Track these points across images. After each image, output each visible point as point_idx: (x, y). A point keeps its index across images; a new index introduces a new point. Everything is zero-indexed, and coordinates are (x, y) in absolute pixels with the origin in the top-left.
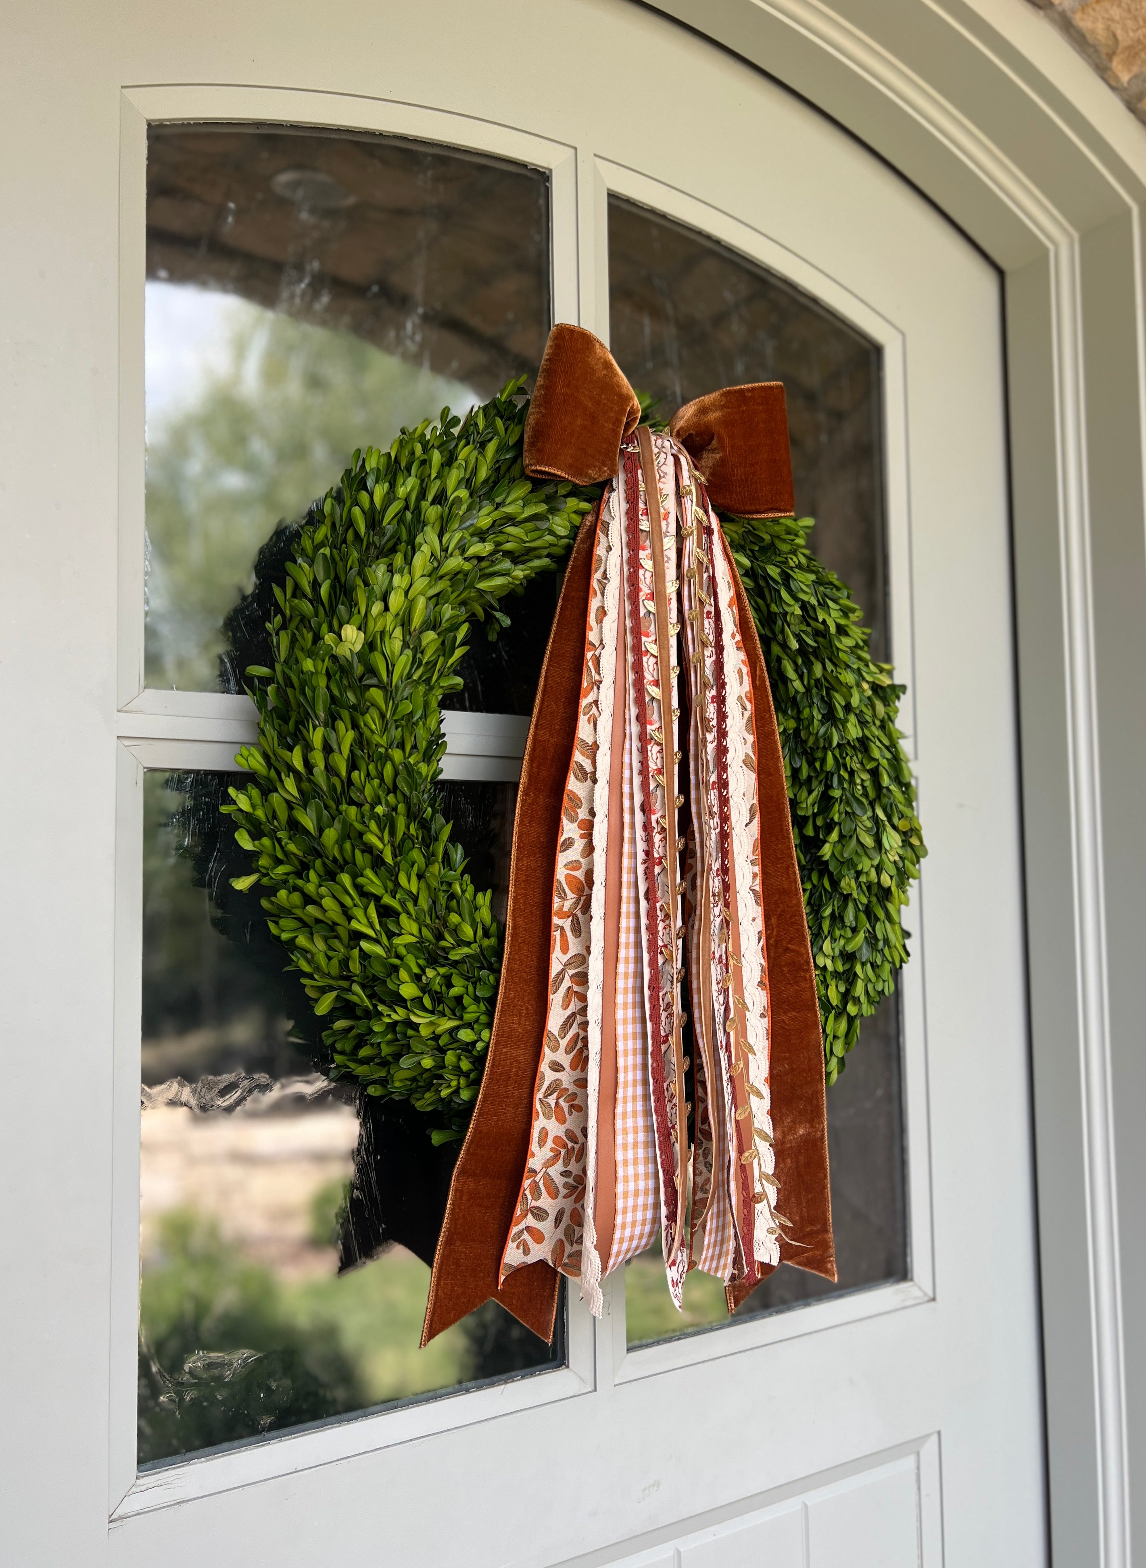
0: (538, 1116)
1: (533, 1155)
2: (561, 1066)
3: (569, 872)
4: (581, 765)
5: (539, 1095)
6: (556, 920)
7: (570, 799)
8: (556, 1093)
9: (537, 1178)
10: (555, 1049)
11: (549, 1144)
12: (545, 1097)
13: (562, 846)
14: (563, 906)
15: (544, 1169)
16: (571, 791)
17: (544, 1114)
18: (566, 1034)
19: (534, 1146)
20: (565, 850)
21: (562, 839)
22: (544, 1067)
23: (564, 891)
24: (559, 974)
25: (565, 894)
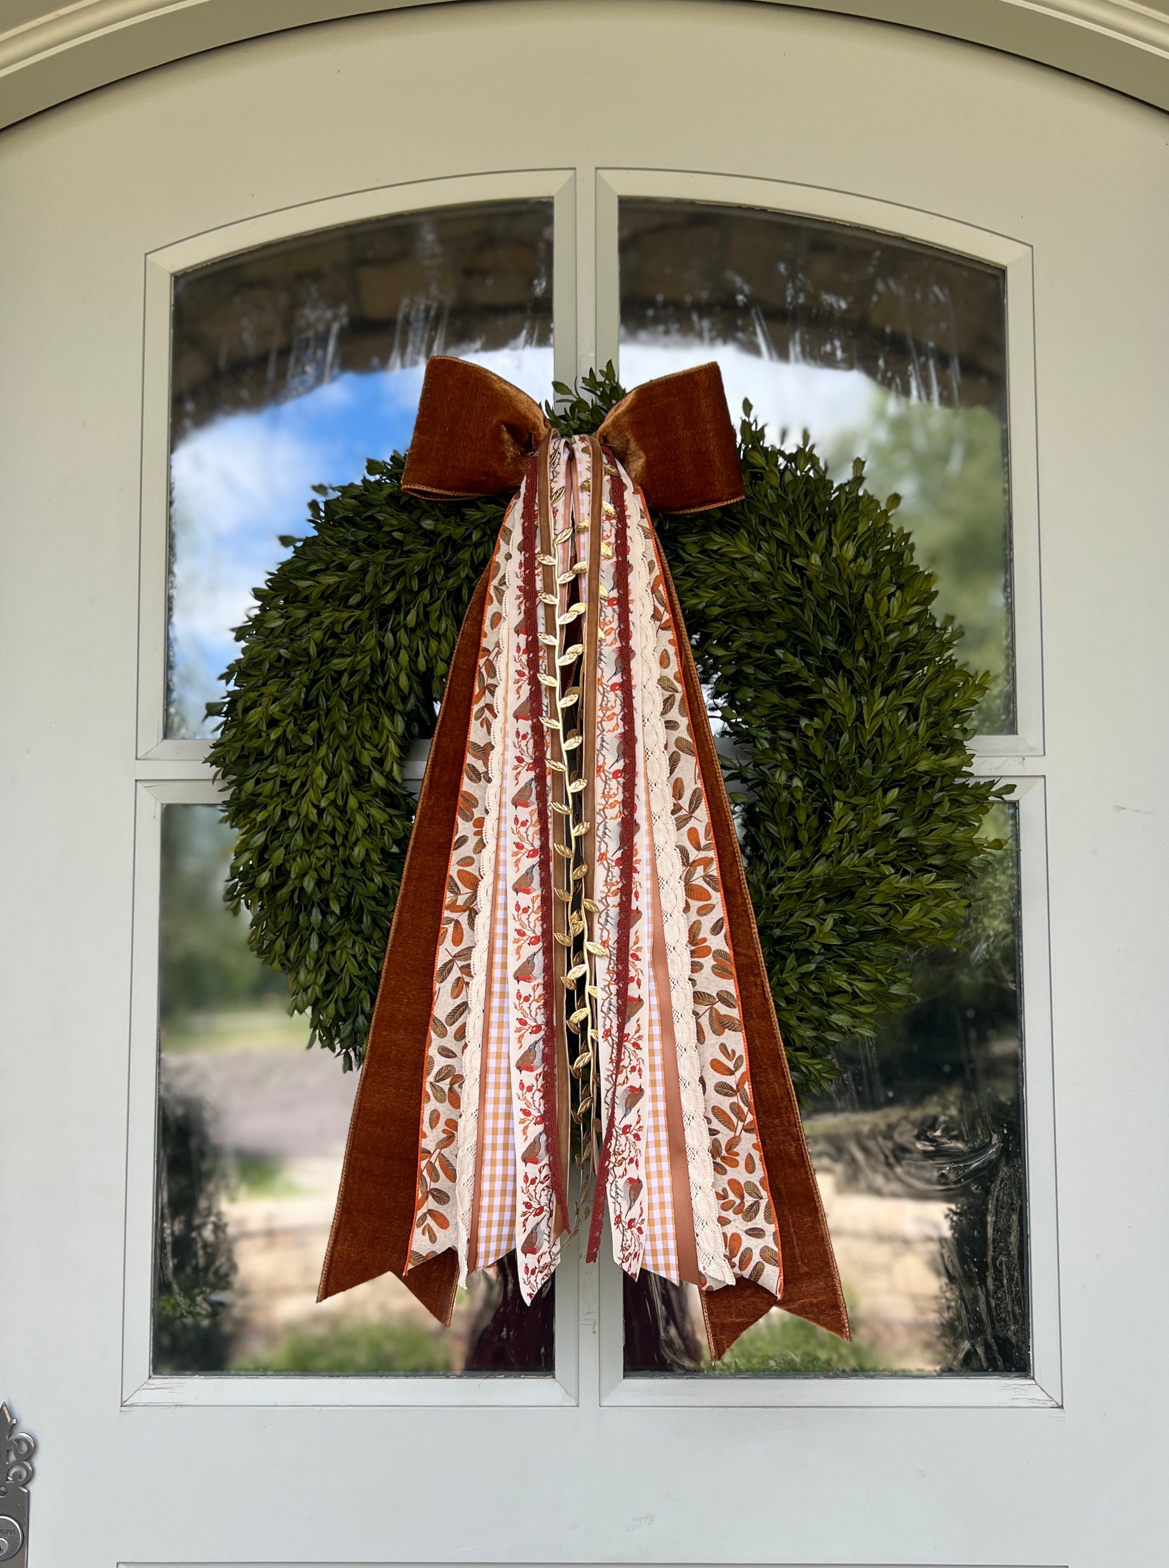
0: (429, 1099)
1: (425, 1136)
2: (452, 1052)
3: (461, 868)
4: (474, 767)
5: (430, 1078)
6: (446, 914)
7: (465, 799)
8: (449, 1079)
9: (433, 1160)
10: (443, 1034)
11: (441, 1125)
12: (438, 1081)
13: (456, 843)
14: (456, 900)
15: (438, 1150)
16: (466, 792)
17: (436, 1097)
18: (454, 1023)
19: (425, 1127)
20: (458, 847)
21: (456, 838)
22: (432, 1051)
23: (457, 886)
24: (446, 965)
25: (458, 889)
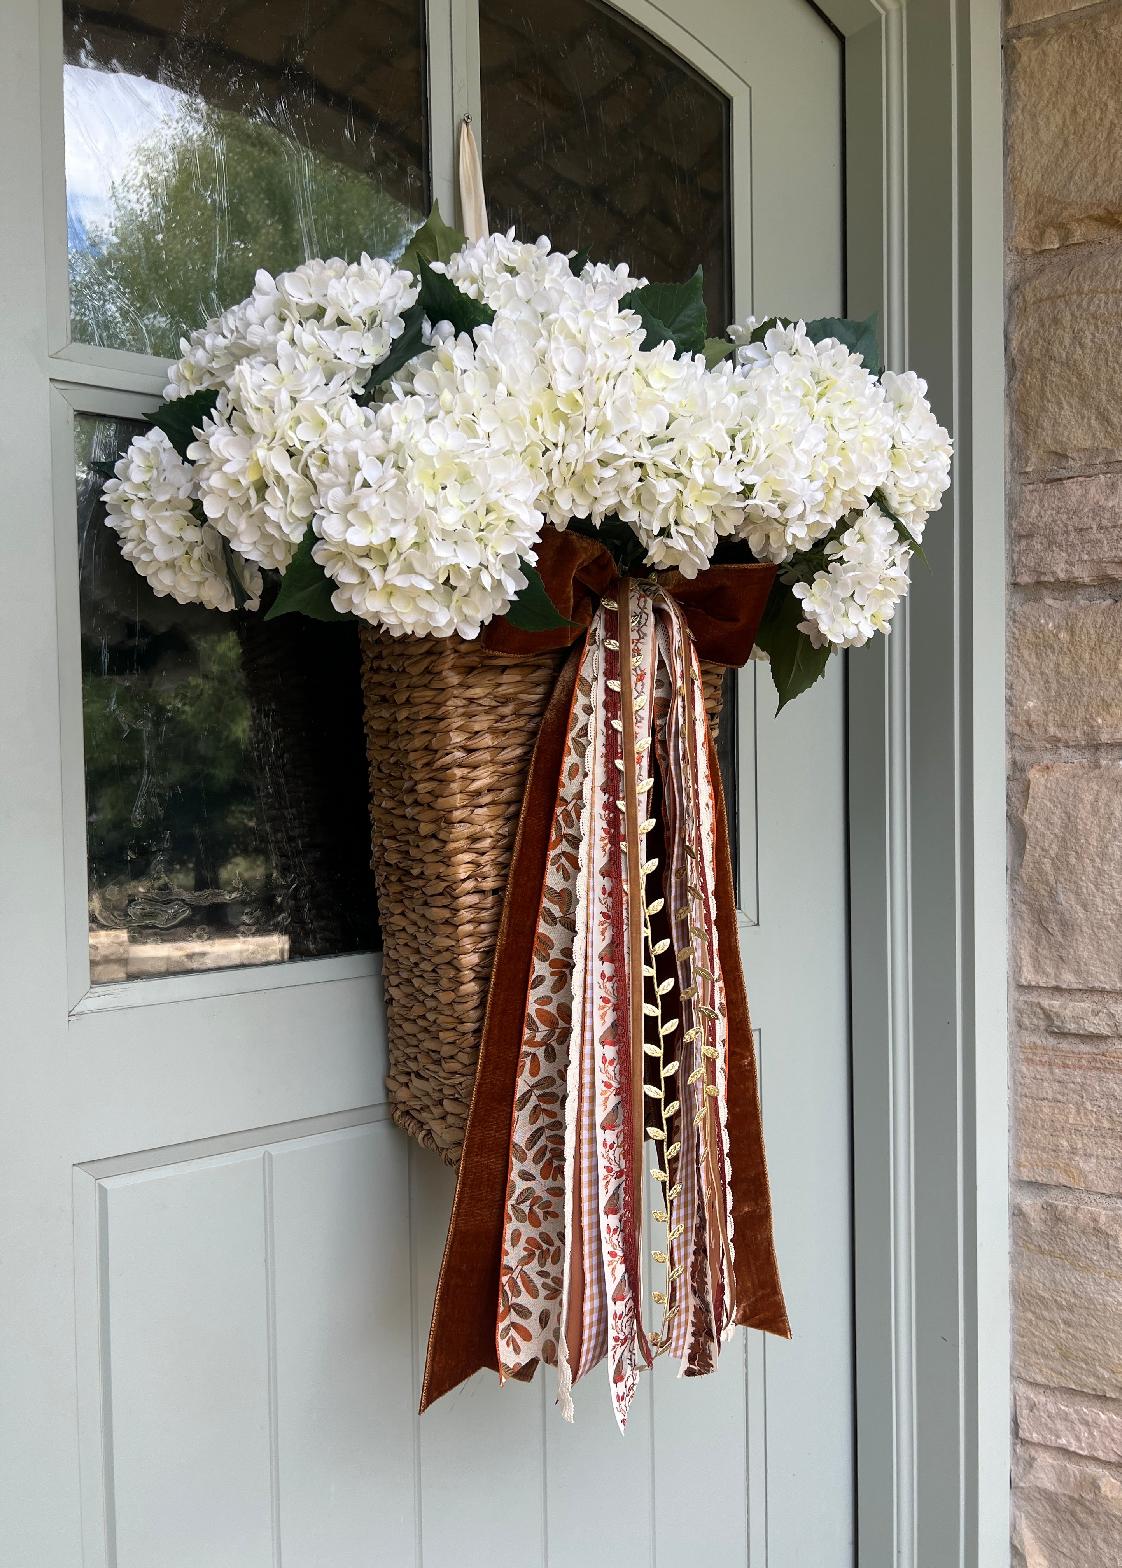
0: (511, 1219)
1: (507, 1254)
2: (531, 1175)
3: (540, 1007)
4: (549, 911)
5: (511, 1202)
6: (525, 1049)
7: (541, 941)
8: (529, 1200)
9: (515, 1276)
10: (523, 1159)
11: (522, 1243)
12: (518, 1204)
13: (533, 983)
14: (534, 1037)
15: (520, 1267)
16: (542, 934)
17: (517, 1218)
18: (532, 1147)
19: (507, 1245)
20: (536, 987)
21: (534, 977)
22: (514, 1176)
23: (534, 1023)
24: (524, 1094)
25: (537, 1026)
